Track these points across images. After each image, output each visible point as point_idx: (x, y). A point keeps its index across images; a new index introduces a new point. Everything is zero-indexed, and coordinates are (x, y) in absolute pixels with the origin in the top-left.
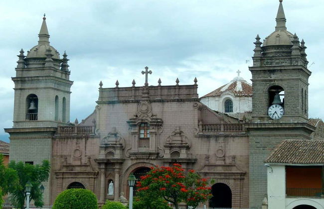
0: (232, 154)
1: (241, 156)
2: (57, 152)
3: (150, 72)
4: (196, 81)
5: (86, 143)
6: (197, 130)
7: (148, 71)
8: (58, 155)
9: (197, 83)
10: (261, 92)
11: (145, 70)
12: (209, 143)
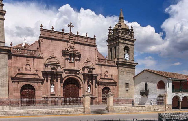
0: (111, 74)
1: (115, 75)
2: (11, 65)
3: (73, 26)
4: (95, 37)
5: (33, 61)
6: (96, 61)
7: (72, 25)
8: (13, 66)
9: (96, 38)
10: (122, 47)
11: (70, 25)
12: (102, 68)
